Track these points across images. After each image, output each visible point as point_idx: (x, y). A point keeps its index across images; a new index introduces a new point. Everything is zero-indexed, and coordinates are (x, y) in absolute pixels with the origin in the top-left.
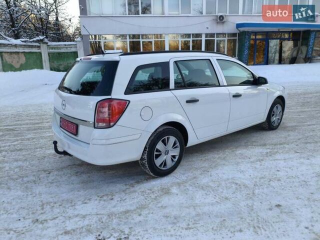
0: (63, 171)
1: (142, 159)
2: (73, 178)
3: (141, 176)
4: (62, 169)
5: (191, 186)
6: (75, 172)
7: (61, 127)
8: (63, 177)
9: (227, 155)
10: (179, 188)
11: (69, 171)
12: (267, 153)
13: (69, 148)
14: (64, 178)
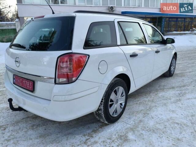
0: (18, 125)
1: (99, 110)
2: (30, 132)
3: (94, 124)
4: (17, 122)
5: (143, 130)
6: (30, 125)
7: (14, 83)
8: (19, 131)
9: (153, 98)
10: (134, 133)
11: (25, 125)
12: (179, 94)
13: (25, 104)
14: (21, 133)
